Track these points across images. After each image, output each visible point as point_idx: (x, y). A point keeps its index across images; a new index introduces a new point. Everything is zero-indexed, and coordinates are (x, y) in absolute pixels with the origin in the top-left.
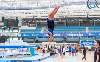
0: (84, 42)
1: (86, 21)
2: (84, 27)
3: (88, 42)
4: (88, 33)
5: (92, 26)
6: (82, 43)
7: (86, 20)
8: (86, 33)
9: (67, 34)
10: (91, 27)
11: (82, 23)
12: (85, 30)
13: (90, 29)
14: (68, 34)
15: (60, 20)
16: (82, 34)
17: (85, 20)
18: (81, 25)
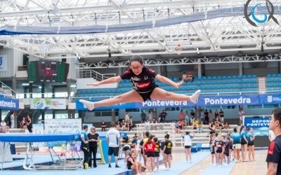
0: (253, 121)
1: (258, 61)
2: (254, 80)
3: (264, 121)
4: (265, 96)
5: (274, 75)
6: (248, 125)
7: (258, 57)
8: (259, 95)
9: (206, 99)
10: (272, 79)
11: (246, 67)
12: (257, 87)
13: (270, 84)
14: (208, 99)
15: (185, 61)
16: (247, 97)
17: (256, 58)
18: (243, 74)
